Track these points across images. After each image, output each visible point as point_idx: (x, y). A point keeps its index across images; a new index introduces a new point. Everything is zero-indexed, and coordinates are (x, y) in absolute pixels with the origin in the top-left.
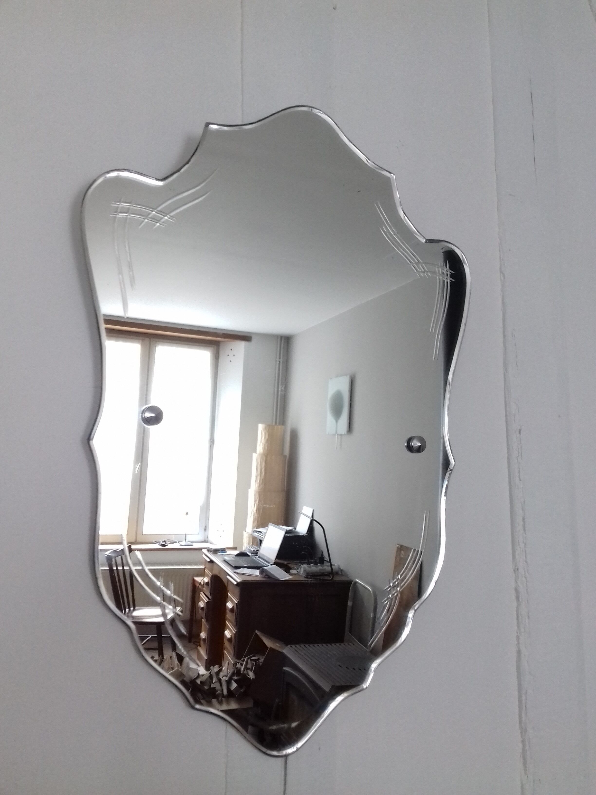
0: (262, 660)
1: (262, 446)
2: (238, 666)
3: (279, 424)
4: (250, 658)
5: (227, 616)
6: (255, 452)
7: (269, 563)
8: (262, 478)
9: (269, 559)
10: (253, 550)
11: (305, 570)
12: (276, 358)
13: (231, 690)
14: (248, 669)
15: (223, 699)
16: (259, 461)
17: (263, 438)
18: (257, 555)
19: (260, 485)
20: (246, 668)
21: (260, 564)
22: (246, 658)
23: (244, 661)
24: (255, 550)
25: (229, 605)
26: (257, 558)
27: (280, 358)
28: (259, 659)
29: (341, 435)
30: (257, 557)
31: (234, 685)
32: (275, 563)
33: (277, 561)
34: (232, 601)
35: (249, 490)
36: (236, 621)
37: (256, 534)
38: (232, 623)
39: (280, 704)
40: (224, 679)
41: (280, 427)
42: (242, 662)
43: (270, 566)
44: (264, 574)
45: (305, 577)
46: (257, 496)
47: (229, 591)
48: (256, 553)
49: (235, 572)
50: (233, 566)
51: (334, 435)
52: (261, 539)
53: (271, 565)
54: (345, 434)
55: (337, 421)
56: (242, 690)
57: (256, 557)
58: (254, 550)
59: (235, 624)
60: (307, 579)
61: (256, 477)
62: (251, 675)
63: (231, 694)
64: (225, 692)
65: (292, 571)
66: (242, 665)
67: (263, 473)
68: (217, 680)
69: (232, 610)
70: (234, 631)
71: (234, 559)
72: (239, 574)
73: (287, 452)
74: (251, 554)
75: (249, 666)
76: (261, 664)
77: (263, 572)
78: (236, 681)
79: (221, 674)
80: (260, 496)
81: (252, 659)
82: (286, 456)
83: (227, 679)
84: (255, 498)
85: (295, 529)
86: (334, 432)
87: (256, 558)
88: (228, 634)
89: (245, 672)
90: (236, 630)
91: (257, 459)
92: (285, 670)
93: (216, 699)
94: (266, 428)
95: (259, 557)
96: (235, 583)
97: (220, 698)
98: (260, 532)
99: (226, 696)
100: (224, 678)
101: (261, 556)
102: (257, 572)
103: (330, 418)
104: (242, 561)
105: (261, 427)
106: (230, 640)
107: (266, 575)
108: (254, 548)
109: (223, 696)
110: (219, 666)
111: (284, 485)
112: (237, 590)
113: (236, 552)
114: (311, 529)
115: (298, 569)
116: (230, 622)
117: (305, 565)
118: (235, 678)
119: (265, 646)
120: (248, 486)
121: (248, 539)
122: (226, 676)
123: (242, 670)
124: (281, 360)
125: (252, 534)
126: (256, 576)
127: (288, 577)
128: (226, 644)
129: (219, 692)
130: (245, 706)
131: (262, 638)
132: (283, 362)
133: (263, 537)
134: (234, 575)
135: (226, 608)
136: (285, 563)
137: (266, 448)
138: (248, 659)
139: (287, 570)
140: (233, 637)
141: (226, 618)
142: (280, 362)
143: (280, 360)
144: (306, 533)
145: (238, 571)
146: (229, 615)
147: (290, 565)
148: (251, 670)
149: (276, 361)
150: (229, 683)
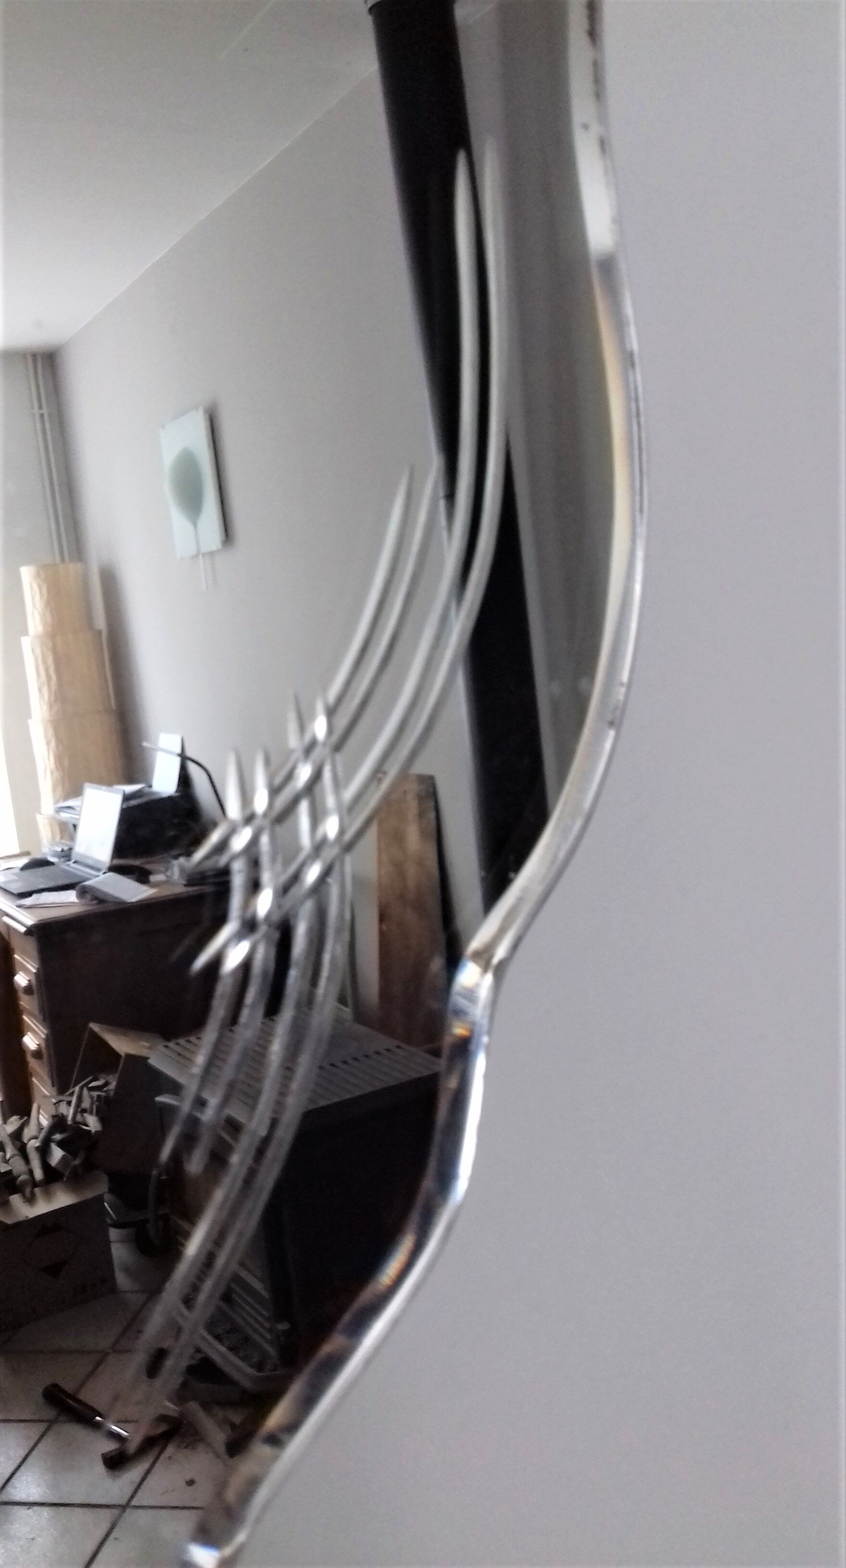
0: (113, 1085)
1: (38, 618)
2: (63, 1109)
3: (71, 559)
4: (86, 1085)
5: (22, 1003)
6: (25, 633)
7: (98, 870)
8: (53, 690)
9: (98, 861)
10: (59, 849)
11: (182, 870)
12: (32, 408)
13: (50, 1165)
14: (84, 1111)
15: (37, 1190)
16: (38, 651)
17: (38, 597)
18: (69, 860)
19: (51, 707)
20: (80, 1110)
21: (77, 875)
22: (77, 1089)
23: (72, 1093)
24: (66, 848)
25: (21, 980)
26: (71, 866)
27: (40, 407)
28: (107, 1084)
29: (211, 554)
30: (71, 863)
31: (57, 1154)
32: (113, 869)
33: (117, 862)
34: (26, 971)
35: (30, 721)
36: (42, 1009)
37: (64, 816)
38: (35, 1017)
39: (163, 1178)
40: (33, 1144)
41: (74, 568)
42: (69, 1099)
43: (102, 876)
44: (89, 896)
45: (185, 885)
46: (51, 731)
47: (16, 950)
48: (66, 855)
49: (19, 906)
50: (15, 892)
51: (195, 557)
52: (75, 822)
53: (105, 873)
54: (218, 551)
55: (195, 524)
56: (77, 1162)
57: (68, 863)
58: (63, 851)
59: (41, 1017)
60: (190, 889)
61: (40, 690)
62: (93, 1123)
63: (52, 1175)
64: (38, 1174)
65: (153, 878)
66: (69, 1103)
67: (54, 678)
68: (16, 1152)
69: (28, 990)
70: (43, 1033)
71: (16, 878)
72: (28, 908)
73: (101, 623)
74: (60, 858)
75: (86, 1104)
76: (112, 1093)
77: (83, 892)
78: (61, 1144)
79: (28, 1133)
80: (56, 729)
81: (92, 1087)
82: (99, 633)
83: (37, 1144)
84: (46, 736)
85: (150, 786)
86: (193, 552)
87: (69, 865)
88: (31, 1042)
89: (79, 1118)
90: (46, 1029)
91: (32, 650)
92: (161, 1103)
93: (19, 1194)
94: (38, 575)
95: (75, 862)
96: (23, 929)
97: (28, 1191)
98: (69, 807)
99: (41, 1181)
100: (33, 1141)
101: (78, 859)
102: (71, 896)
103: (178, 520)
104: (38, 878)
105: (27, 573)
106: (37, 1054)
107: (96, 898)
108: (63, 844)
109: (35, 1184)
110: (18, 1117)
111: (109, 696)
112: (31, 945)
113: (24, 861)
114: (185, 780)
115: (167, 870)
116: (30, 1014)
117: (182, 860)
118: (58, 1137)
119: (116, 1055)
120: (25, 712)
121: (48, 829)
122: (36, 1138)
123: (70, 1118)
124: (45, 411)
125: (53, 818)
126: (72, 904)
127: (146, 891)
128: (33, 1063)
129: (23, 1177)
130: (89, 1194)
131: (104, 1038)
132: (50, 415)
133: (77, 817)
134: (19, 912)
135: (17, 988)
136: (137, 862)
137: (49, 619)
138: (81, 1089)
139: (142, 877)
140: (43, 1045)
141: (21, 1008)
142: (42, 416)
143: (41, 412)
144: (176, 791)
145: (28, 901)
146: (26, 1002)
147: (148, 867)
148: (91, 1113)
149: (33, 415)
150: (44, 1151)
